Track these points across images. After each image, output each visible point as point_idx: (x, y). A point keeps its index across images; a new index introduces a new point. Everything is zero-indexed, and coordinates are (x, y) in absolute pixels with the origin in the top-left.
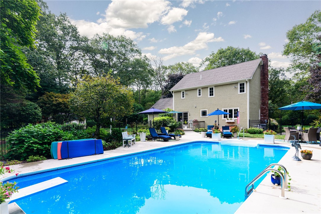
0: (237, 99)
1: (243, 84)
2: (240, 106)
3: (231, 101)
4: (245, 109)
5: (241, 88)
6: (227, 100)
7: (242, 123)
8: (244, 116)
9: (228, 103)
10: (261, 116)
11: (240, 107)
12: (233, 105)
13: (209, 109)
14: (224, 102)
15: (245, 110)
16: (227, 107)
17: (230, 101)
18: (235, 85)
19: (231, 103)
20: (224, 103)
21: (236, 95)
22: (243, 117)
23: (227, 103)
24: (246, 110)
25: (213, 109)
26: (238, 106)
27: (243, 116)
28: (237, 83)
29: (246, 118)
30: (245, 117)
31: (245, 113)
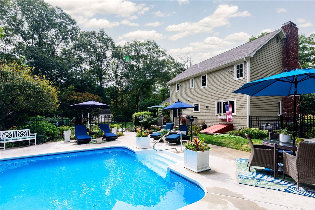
0: (233, 88)
1: (241, 66)
2: (236, 96)
3: (226, 91)
4: (243, 101)
5: (238, 72)
6: (221, 90)
7: (240, 121)
8: (243, 110)
9: (223, 93)
10: (283, 111)
11: (237, 98)
12: (228, 96)
13: (201, 102)
14: (217, 92)
15: (243, 103)
16: (221, 98)
17: (224, 91)
18: (230, 68)
19: (226, 93)
20: (218, 94)
21: (232, 82)
22: (241, 112)
23: (221, 93)
24: (245, 103)
25: (206, 102)
26: (235, 96)
27: (241, 110)
28: (233, 66)
29: (245, 114)
30: (244, 112)
31: (243, 106)
